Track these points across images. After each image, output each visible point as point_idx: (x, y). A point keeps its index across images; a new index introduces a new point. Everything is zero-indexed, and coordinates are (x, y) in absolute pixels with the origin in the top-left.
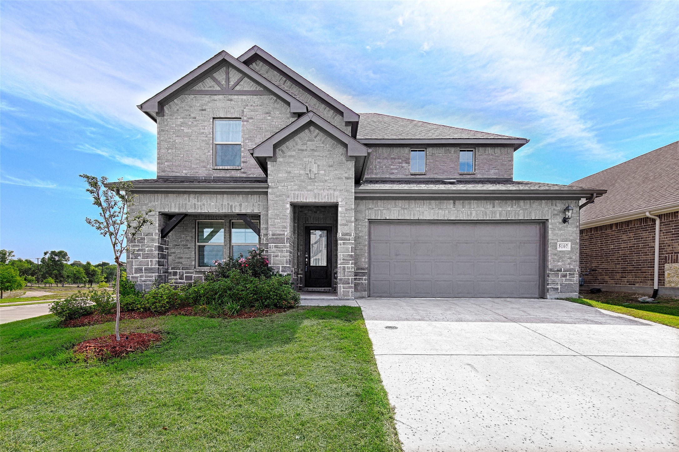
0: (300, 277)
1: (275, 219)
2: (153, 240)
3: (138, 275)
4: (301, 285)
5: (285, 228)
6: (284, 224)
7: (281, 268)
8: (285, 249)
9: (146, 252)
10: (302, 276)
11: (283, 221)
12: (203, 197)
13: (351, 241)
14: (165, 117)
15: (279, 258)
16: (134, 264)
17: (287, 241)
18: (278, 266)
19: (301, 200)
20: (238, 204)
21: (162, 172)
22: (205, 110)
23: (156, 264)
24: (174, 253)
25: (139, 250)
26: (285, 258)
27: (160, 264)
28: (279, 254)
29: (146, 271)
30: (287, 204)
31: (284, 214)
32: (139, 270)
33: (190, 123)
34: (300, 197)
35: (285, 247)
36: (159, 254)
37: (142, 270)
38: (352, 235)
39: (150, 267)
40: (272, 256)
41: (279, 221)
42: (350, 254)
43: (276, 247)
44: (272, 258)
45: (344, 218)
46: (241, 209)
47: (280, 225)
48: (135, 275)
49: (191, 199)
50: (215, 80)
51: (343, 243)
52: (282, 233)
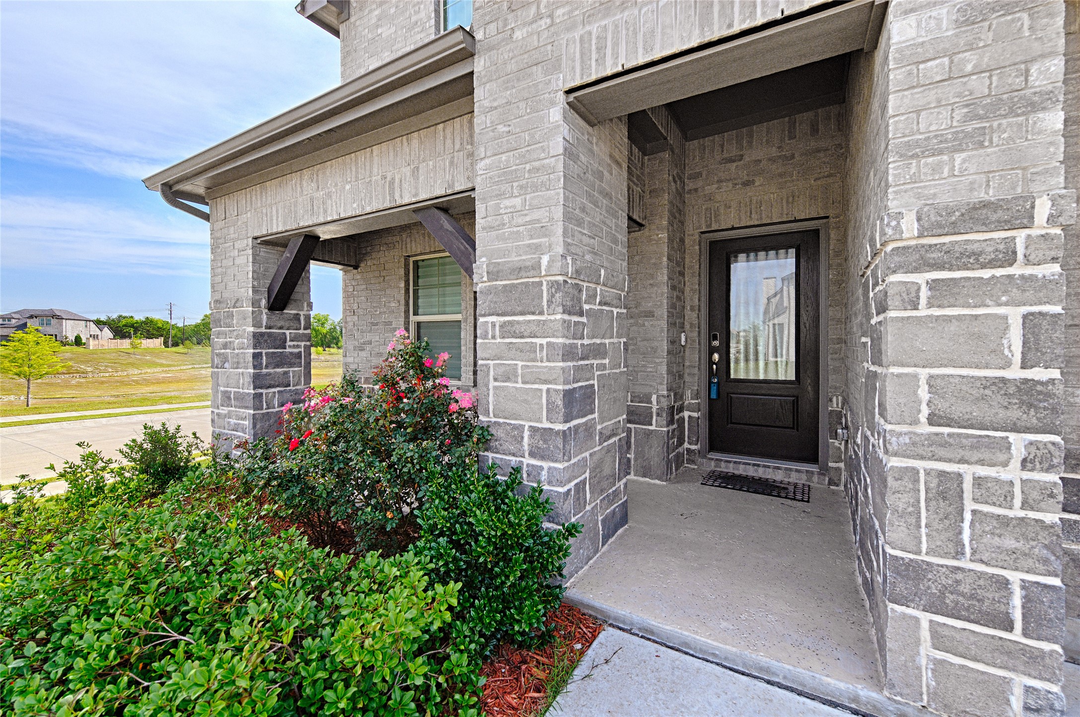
0: (690, 417)
1: (501, 196)
2: (245, 318)
4: (693, 447)
5: (544, 231)
6: (536, 215)
7: (526, 434)
8: (544, 341)
9: (237, 351)
10: (695, 415)
11: (535, 202)
13: (1015, 270)
14: (352, 19)
15: (520, 385)
16: (220, 381)
17: (550, 302)
18: (515, 427)
19: (622, 60)
23: (249, 382)
25: (225, 346)
26: (544, 387)
28: (520, 363)
29: (236, 403)
30: (553, 103)
31: (537, 164)
32: (226, 399)
34: (616, 45)
35: (542, 330)
36: (256, 356)
37: (229, 397)
38: (1043, 209)
39: (240, 390)
40: (492, 373)
41: (517, 201)
42: (1015, 373)
43: (507, 330)
44: (492, 383)
47: (520, 221)
48: (221, 411)
51: (933, 285)
52: (527, 258)
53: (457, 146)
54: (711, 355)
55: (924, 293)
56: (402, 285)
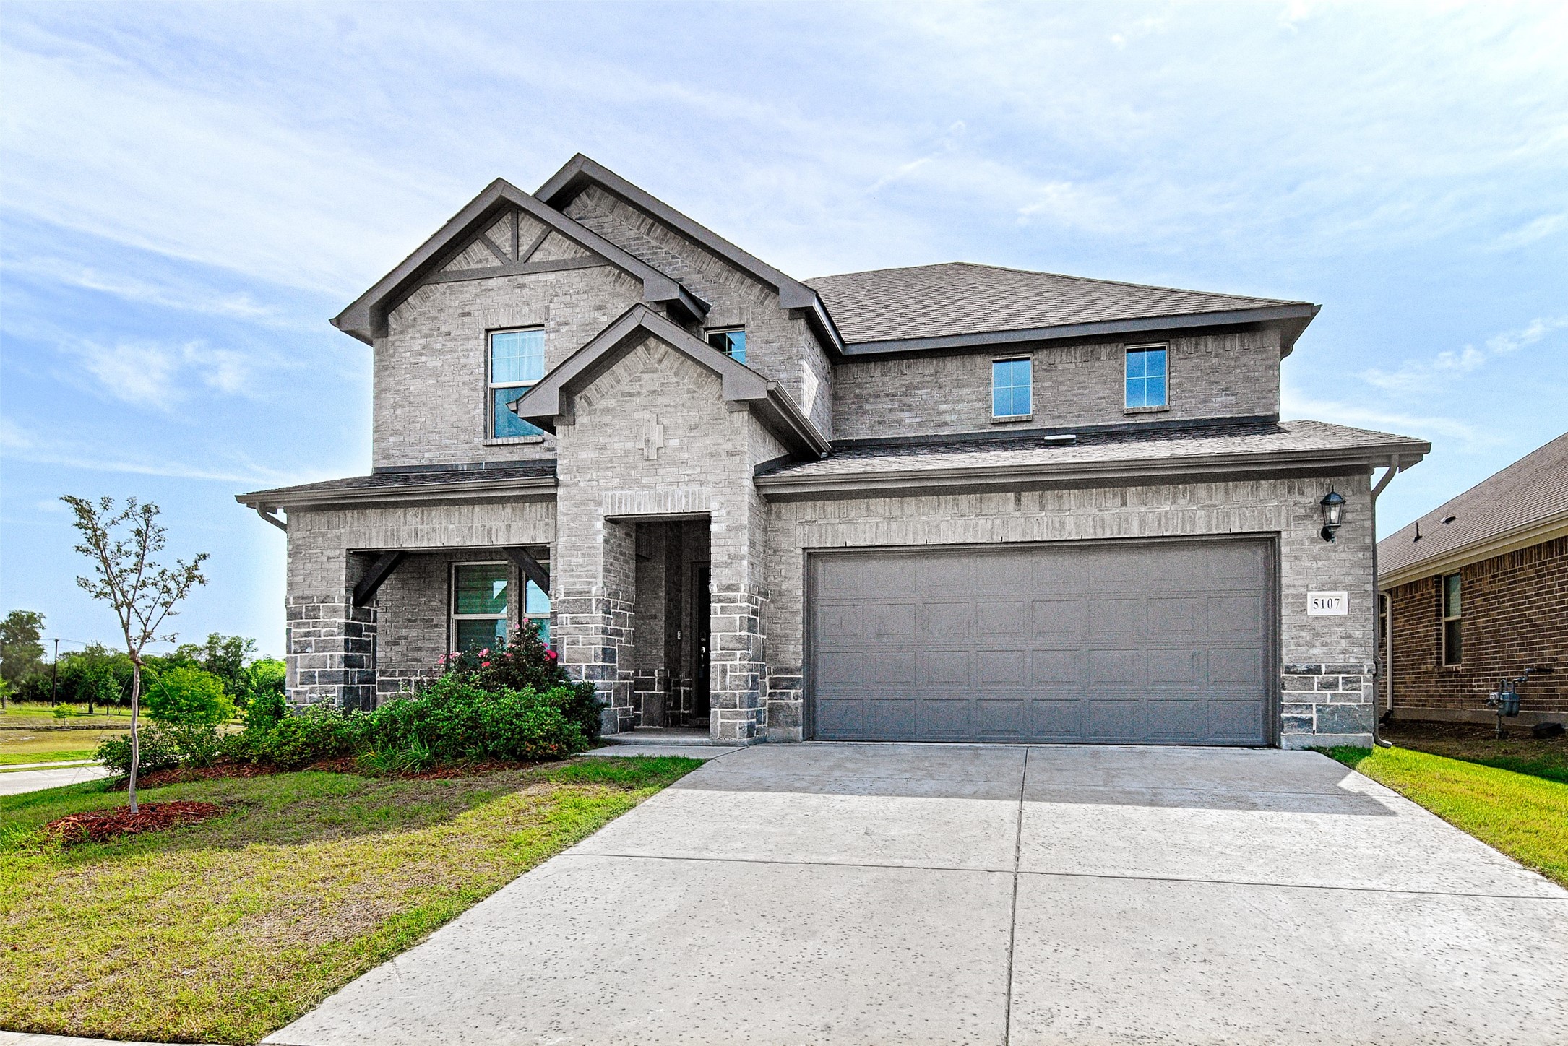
0: (684, 690)
1: (571, 556)
2: (335, 610)
3: (307, 687)
4: (687, 712)
5: (593, 576)
6: (589, 568)
7: (584, 669)
8: (593, 626)
9: (323, 638)
10: (688, 689)
11: (590, 562)
12: (433, 513)
13: (739, 604)
14: (391, 338)
15: (581, 646)
16: (298, 664)
17: (596, 608)
18: (578, 666)
19: (628, 510)
20: (503, 526)
21: (384, 458)
22: (468, 314)
23: (340, 663)
24: (406, 638)
25: (307, 634)
26: (593, 647)
27: (348, 661)
28: (581, 636)
29: (322, 680)
30: (598, 519)
31: (591, 545)
32: (308, 678)
33: (439, 346)
34: (626, 504)
35: (593, 620)
36: (346, 641)
37: (313, 676)
38: (743, 588)
39: (328, 669)
40: (565, 642)
41: (580, 561)
42: (738, 634)
43: (574, 621)
44: (565, 647)
45: (724, 549)
46: (509, 537)
47: (582, 569)
48: (300, 688)
49: (408, 518)
50: (490, 245)
51: (722, 608)
52: (585, 587)
53: (539, 518)
54: (700, 648)
55: (719, 610)
56: (446, 587)
